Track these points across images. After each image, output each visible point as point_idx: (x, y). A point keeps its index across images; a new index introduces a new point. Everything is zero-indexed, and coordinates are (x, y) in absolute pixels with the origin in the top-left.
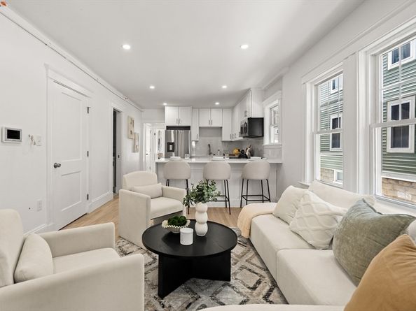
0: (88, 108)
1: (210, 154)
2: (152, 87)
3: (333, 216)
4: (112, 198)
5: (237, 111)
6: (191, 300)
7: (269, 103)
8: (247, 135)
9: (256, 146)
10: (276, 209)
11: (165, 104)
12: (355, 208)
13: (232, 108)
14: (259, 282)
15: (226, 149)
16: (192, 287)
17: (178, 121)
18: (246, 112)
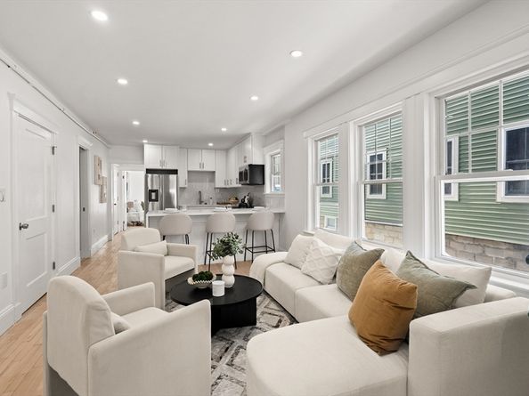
0: (53, 148)
1: (201, 202)
2: (136, 123)
3: (335, 256)
4: (79, 266)
5: (233, 154)
6: (227, 346)
7: (271, 151)
8: (248, 182)
9: (256, 194)
10: (288, 257)
11: (145, 141)
12: (351, 249)
13: (227, 150)
14: (280, 321)
15: (219, 196)
16: (224, 336)
17: (162, 163)
18: (245, 157)
